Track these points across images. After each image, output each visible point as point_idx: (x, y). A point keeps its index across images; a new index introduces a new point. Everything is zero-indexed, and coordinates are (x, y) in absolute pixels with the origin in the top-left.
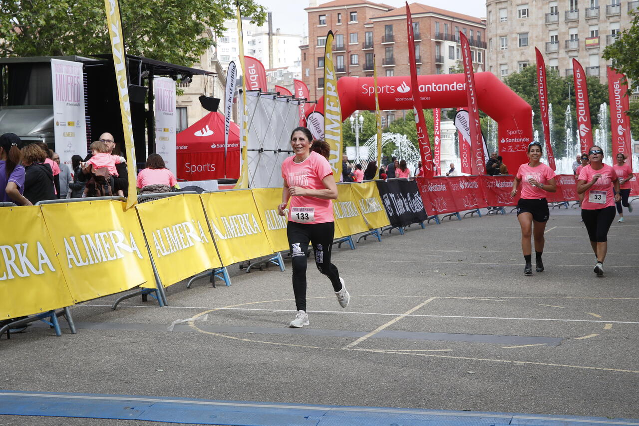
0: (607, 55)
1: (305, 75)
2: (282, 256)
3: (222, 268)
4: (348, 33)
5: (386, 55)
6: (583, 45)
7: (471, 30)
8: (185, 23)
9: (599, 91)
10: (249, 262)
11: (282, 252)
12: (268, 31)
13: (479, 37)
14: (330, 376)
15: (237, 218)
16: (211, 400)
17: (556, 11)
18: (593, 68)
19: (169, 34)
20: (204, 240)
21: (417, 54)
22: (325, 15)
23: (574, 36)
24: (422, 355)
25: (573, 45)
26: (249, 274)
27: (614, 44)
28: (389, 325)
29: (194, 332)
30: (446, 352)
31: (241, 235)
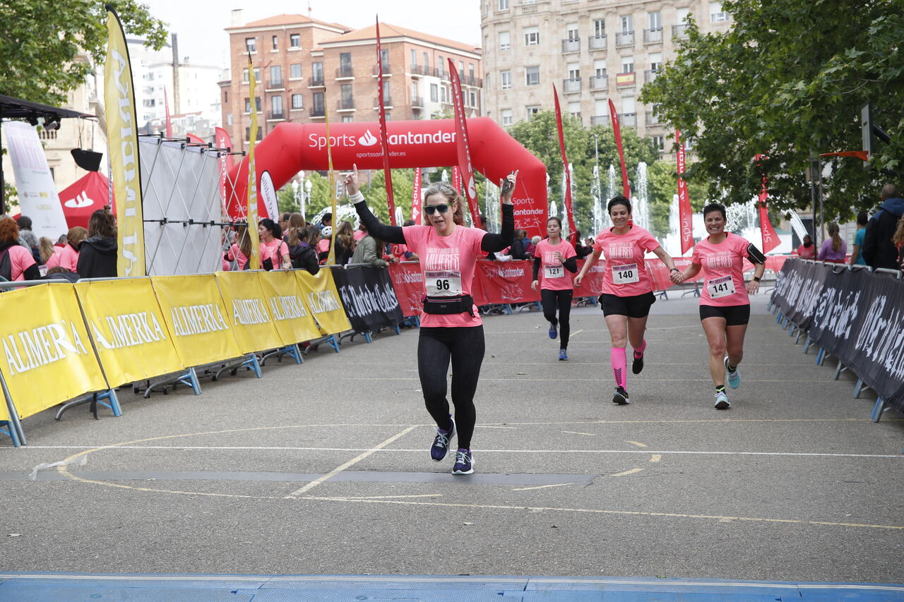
0: (646, 96)
1: (227, 123)
2: (197, 373)
3: (108, 391)
4: (286, 65)
5: (342, 96)
6: (613, 83)
7: (461, 62)
8: (48, 41)
9: (636, 148)
10: (148, 382)
11: (196, 367)
12: (172, 60)
13: (472, 72)
14: (268, 535)
15: (130, 318)
16: (92, 573)
17: (577, 37)
18: (627, 115)
19: (25, 58)
20: (81, 350)
21: (386, 95)
22: (253, 38)
23: (601, 71)
24: (399, 503)
25: (600, 84)
26: (147, 400)
27: (655, 81)
28: (352, 464)
29: (66, 481)
30: (432, 498)
31: (135, 343)
